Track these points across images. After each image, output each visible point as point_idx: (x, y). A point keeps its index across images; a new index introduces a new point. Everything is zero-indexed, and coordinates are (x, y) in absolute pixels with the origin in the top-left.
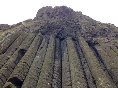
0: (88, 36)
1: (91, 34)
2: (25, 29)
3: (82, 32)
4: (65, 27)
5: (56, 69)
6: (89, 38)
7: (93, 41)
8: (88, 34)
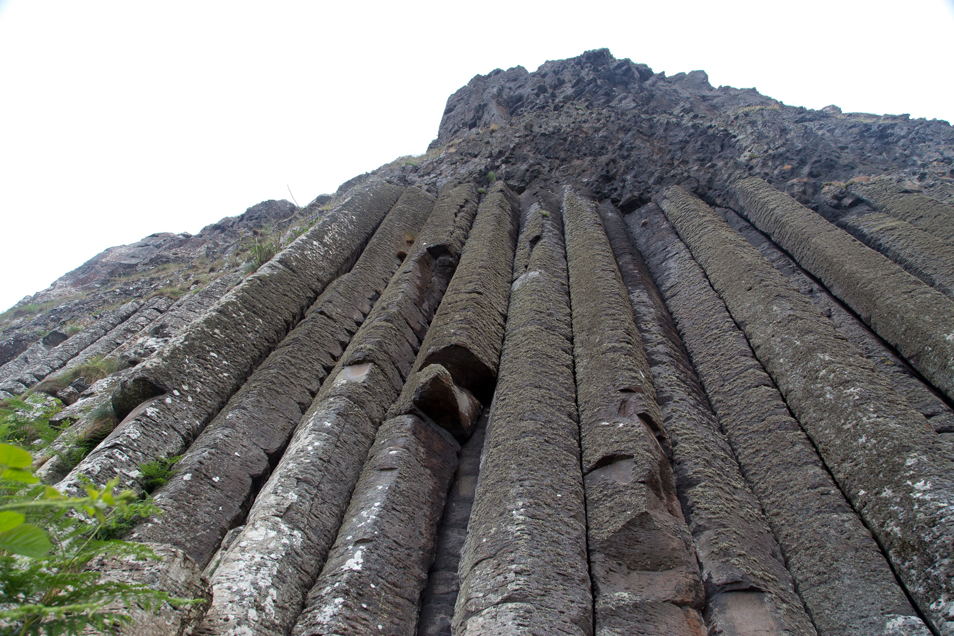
0: (785, 176)
1: (803, 162)
2: (412, 177)
3: (743, 159)
4: (638, 142)
5: (651, 327)
6: (794, 181)
7: (829, 196)
8: (782, 164)
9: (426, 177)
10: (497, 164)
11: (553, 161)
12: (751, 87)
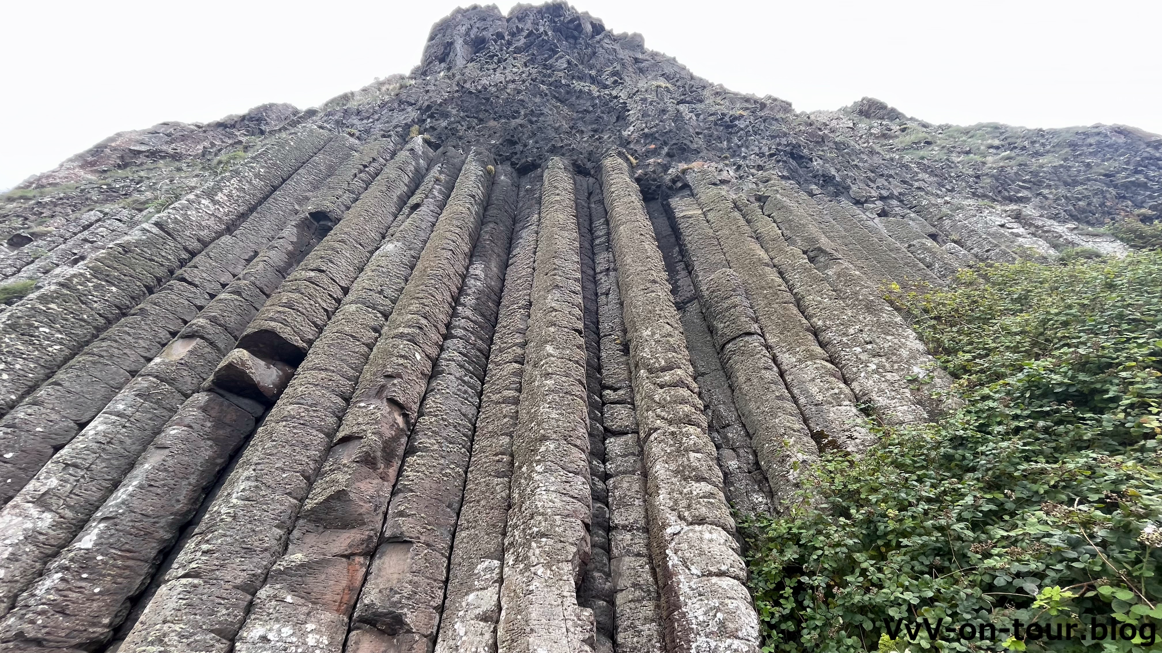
0: (648, 154)
1: (665, 143)
3: (625, 133)
4: (546, 110)
5: (469, 300)
6: (651, 161)
7: (669, 177)
8: (651, 143)
9: (365, 121)
10: (424, 117)
11: (471, 120)
12: (672, 56)
